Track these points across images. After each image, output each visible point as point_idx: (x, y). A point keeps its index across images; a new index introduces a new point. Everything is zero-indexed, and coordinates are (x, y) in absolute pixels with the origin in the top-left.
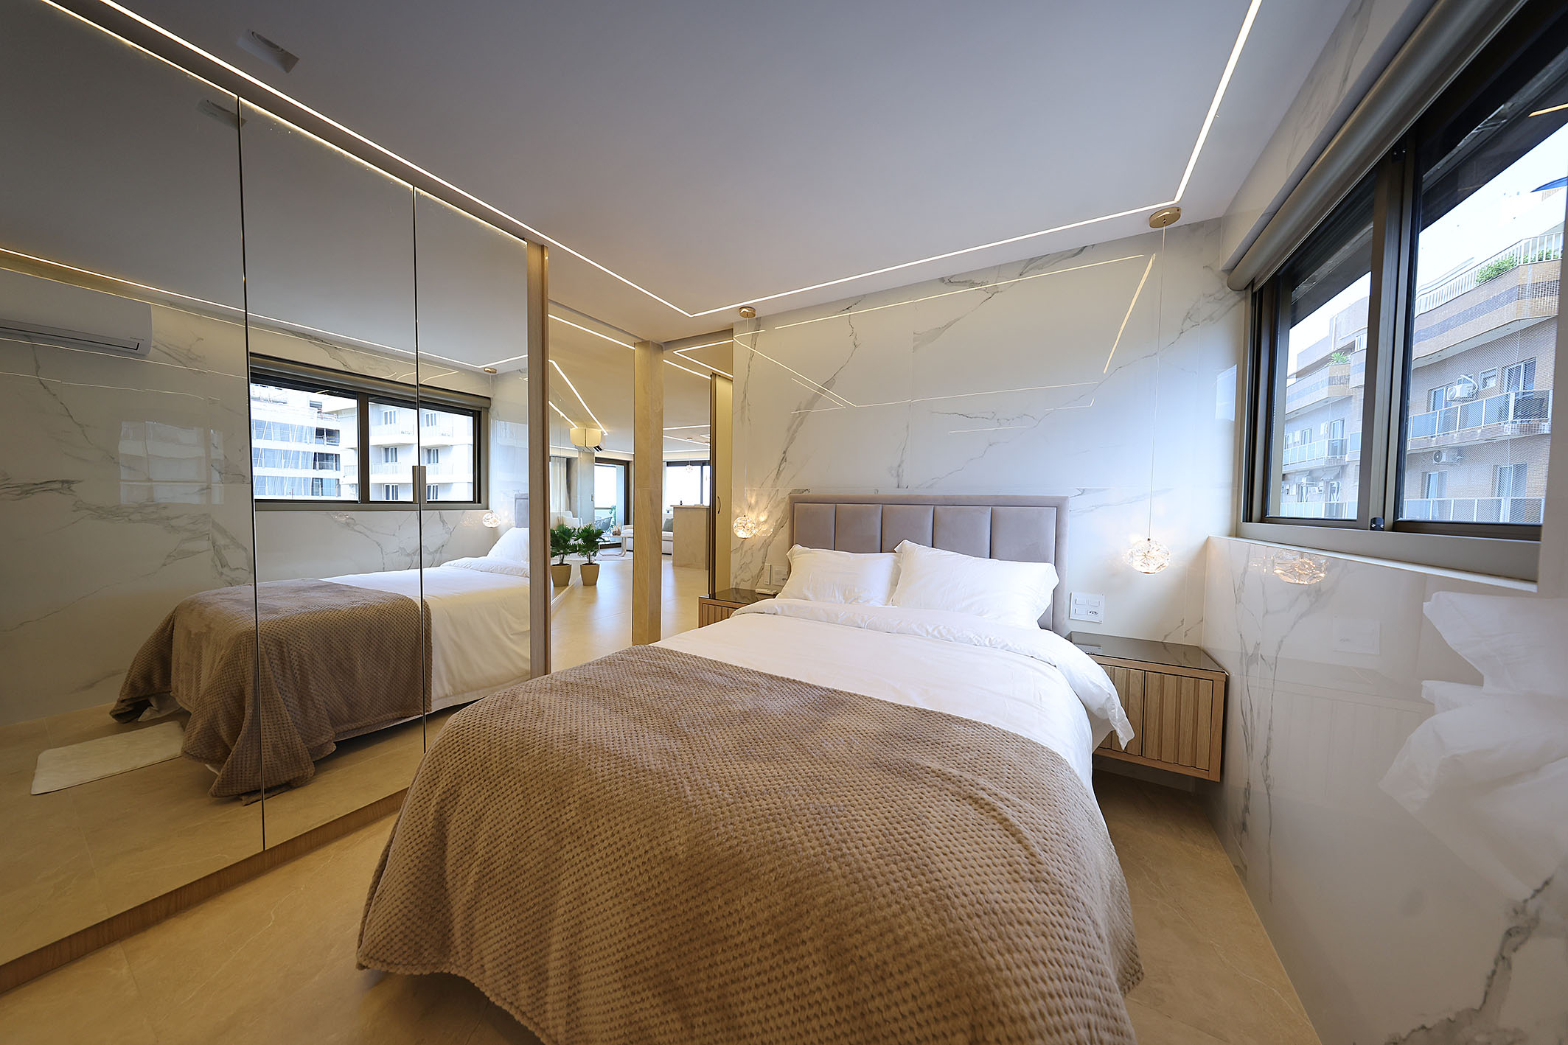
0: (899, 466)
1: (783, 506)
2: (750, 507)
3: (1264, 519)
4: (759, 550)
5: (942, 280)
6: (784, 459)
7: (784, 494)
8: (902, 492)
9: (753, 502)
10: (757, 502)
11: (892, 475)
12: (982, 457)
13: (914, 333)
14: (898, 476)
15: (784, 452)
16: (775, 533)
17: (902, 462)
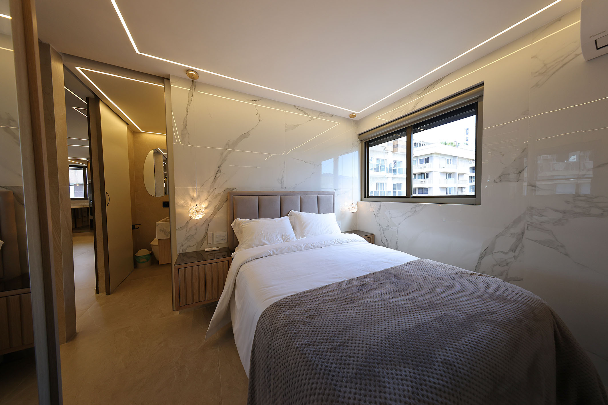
0: (282, 179)
1: (219, 198)
2: (193, 199)
3: (368, 197)
4: (202, 225)
5: (295, 106)
6: (219, 171)
7: (220, 190)
8: (284, 190)
9: (195, 195)
10: (199, 196)
11: (279, 183)
12: (310, 177)
13: (285, 124)
14: (282, 183)
15: (219, 167)
16: (214, 213)
17: (283, 177)
